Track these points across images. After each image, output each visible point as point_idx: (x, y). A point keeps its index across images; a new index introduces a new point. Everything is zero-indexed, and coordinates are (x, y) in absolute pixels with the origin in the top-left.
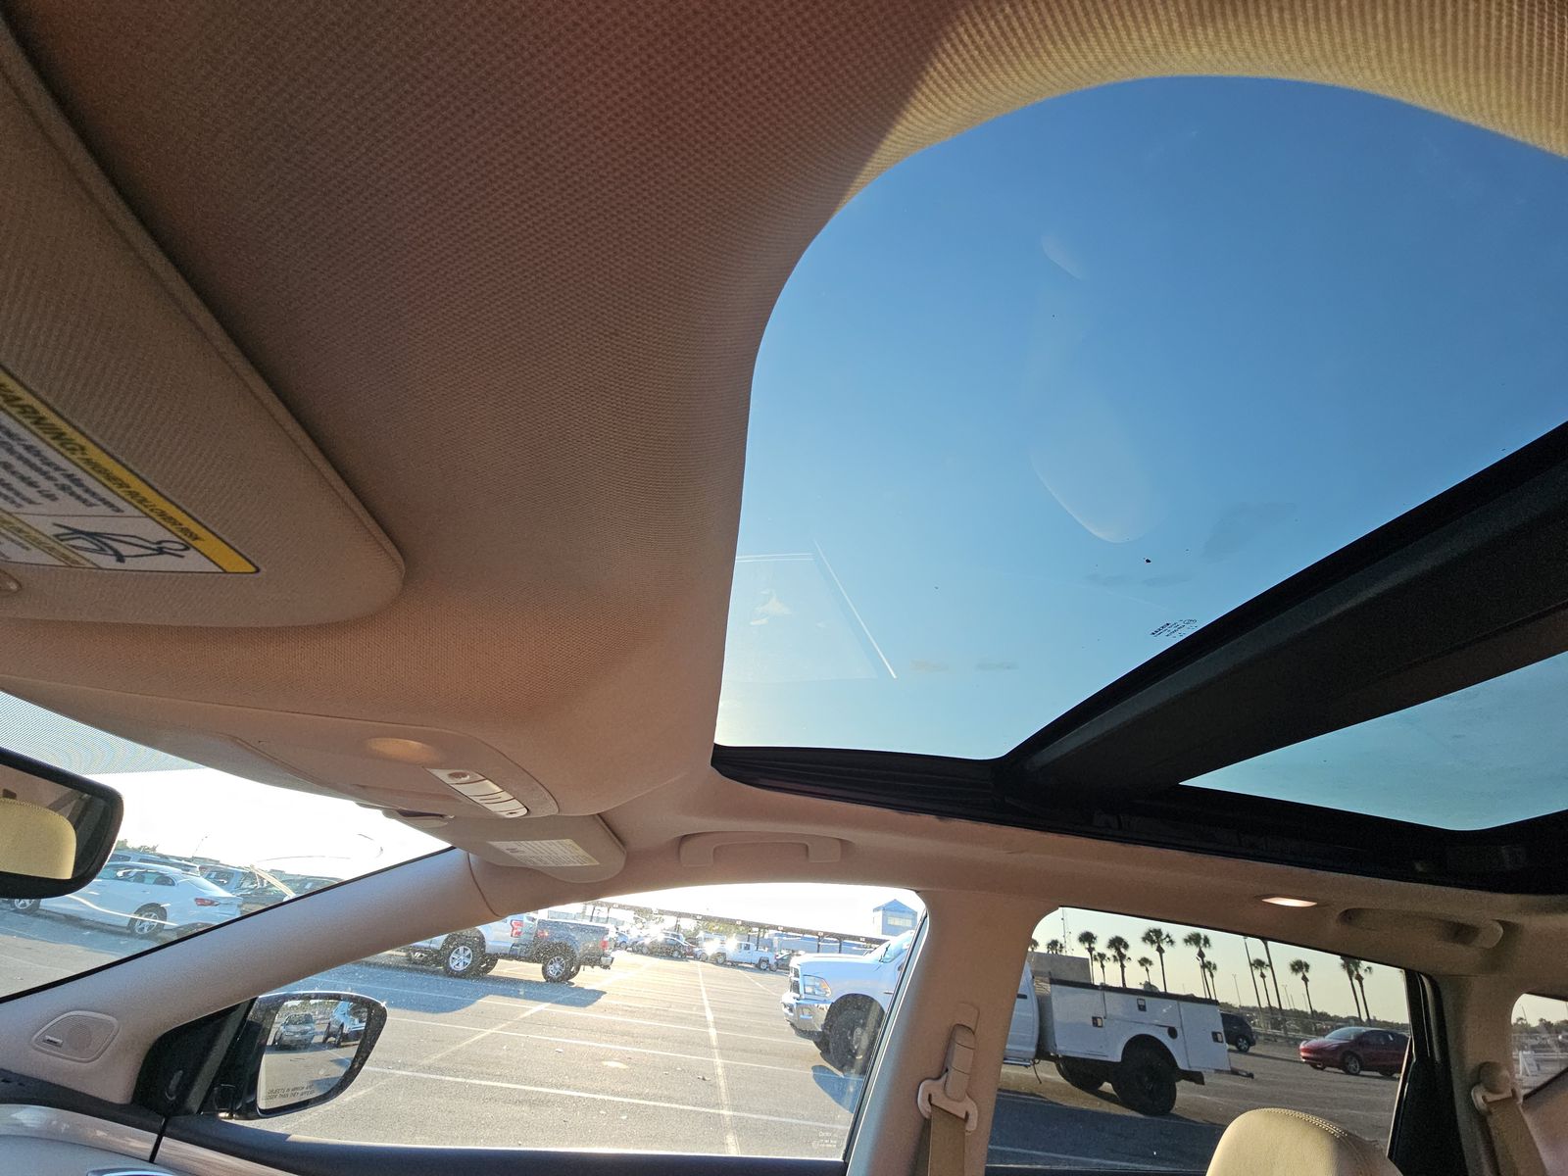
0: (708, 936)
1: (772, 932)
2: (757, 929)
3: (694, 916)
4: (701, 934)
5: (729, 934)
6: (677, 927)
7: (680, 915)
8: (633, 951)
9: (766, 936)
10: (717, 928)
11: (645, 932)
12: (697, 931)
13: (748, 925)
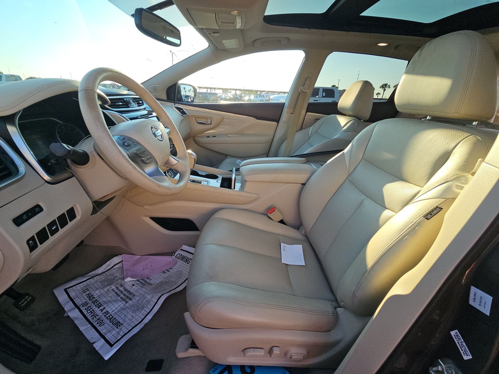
0: (245, 95)
1: (264, 93)
2: (259, 92)
3: (240, 90)
4: (243, 95)
5: (251, 94)
6: (236, 93)
7: (236, 90)
8: (224, 100)
9: (262, 94)
10: (247, 93)
11: (226, 95)
12: (241, 94)
13: (257, 91)
